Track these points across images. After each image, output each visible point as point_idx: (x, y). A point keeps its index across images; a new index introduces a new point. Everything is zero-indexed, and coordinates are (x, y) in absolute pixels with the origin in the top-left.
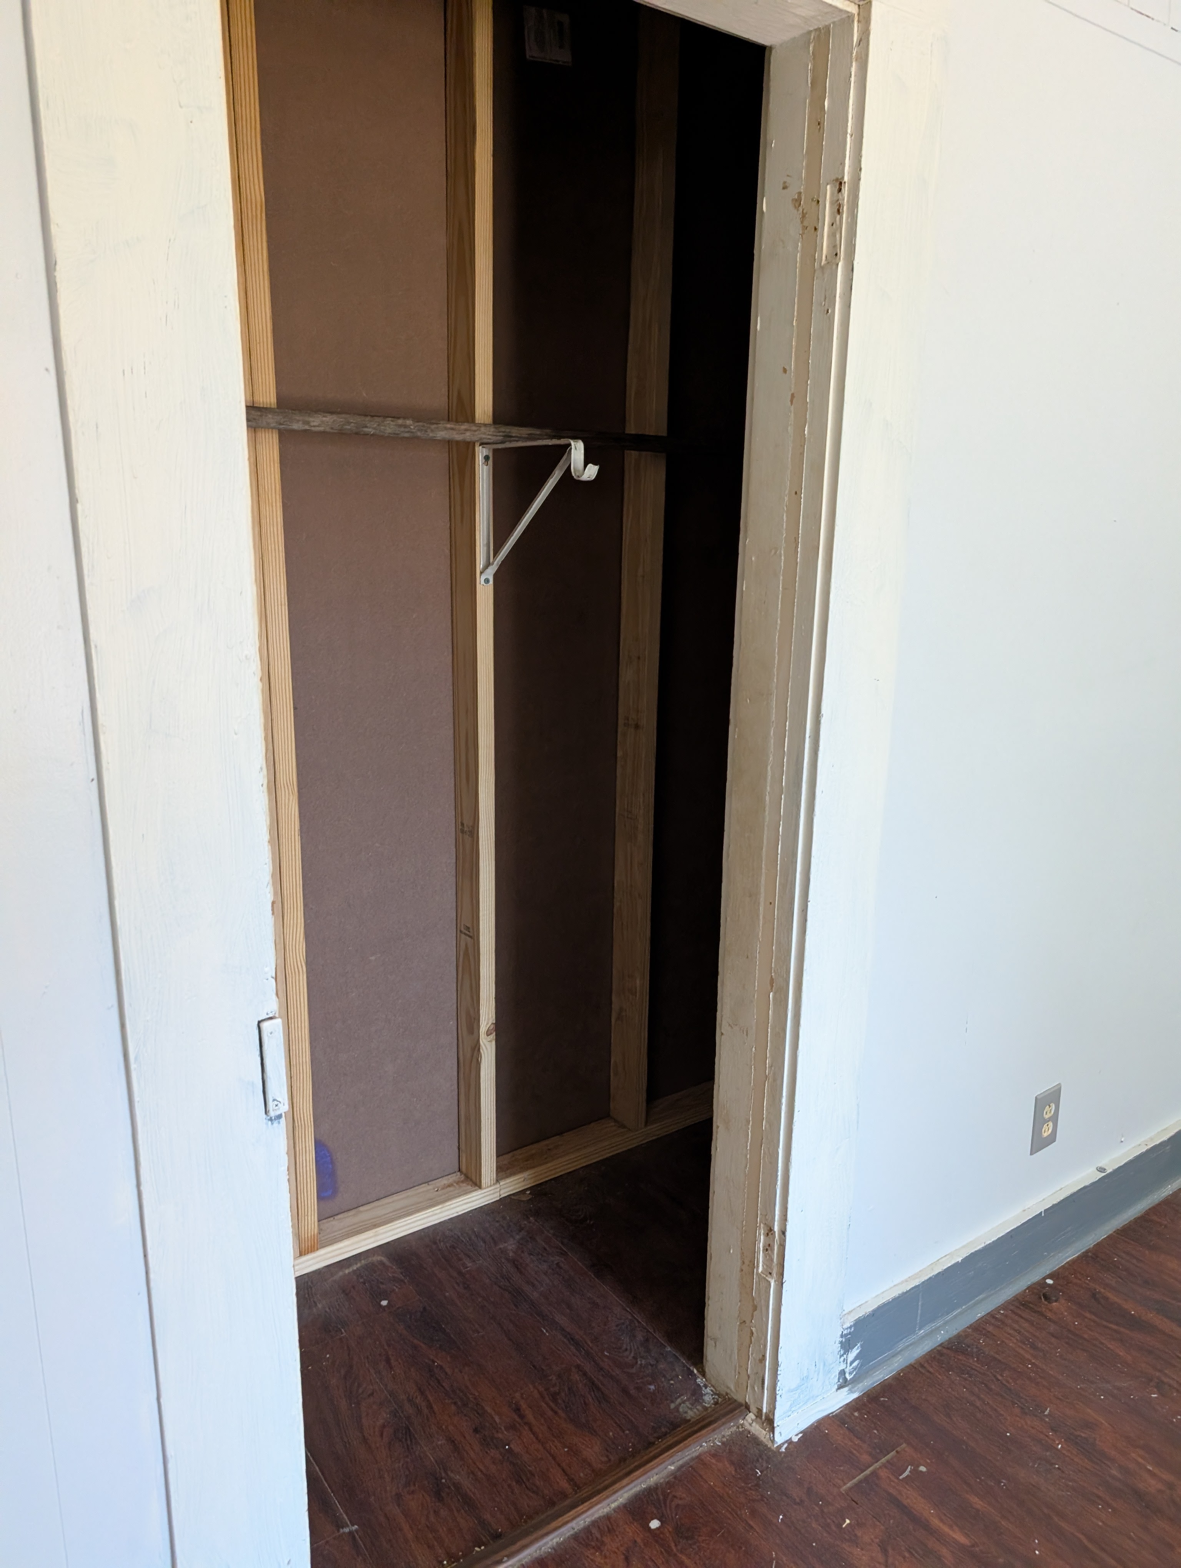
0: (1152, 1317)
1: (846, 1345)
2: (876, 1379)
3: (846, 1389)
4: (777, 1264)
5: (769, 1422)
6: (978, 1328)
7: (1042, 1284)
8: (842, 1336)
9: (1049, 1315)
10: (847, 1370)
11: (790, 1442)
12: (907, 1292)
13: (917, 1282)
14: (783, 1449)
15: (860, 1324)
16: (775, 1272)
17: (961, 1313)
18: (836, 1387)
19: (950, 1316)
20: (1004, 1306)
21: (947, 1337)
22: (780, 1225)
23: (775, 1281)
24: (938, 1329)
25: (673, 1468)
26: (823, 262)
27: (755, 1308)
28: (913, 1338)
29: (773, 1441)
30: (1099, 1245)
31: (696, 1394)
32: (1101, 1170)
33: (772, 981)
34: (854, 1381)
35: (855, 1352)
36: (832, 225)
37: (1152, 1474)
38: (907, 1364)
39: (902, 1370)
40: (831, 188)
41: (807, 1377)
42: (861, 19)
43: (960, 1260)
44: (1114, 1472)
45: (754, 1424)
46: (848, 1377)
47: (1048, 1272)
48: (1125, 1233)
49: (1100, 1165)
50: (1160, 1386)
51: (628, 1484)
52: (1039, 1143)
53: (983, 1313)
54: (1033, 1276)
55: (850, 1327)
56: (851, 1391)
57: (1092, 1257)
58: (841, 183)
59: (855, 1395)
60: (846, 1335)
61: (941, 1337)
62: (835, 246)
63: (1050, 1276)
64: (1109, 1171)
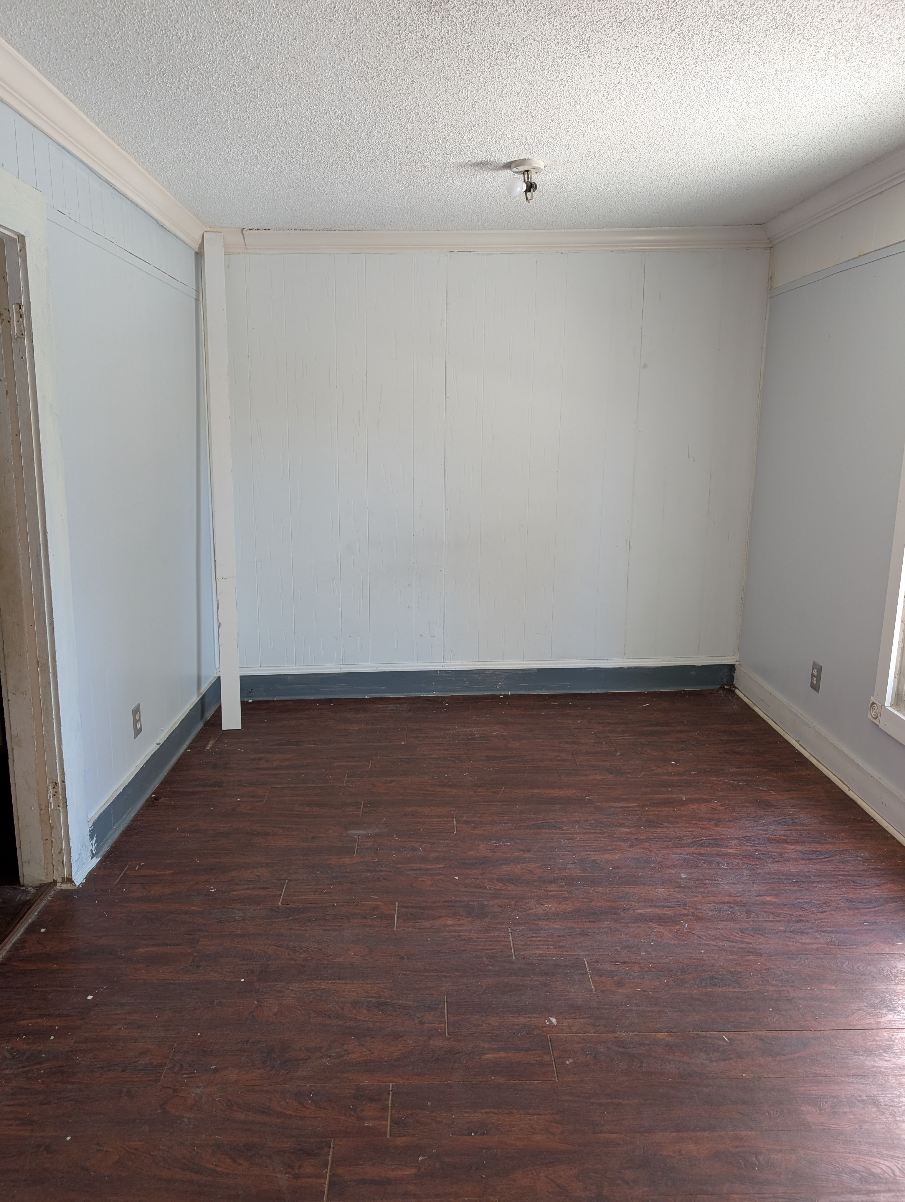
0: (198, 789)
1: (91, 837)
2: (104, 850)
3: (95, 857)
4: (62, 799)
5: (70, 880)
6: (134, 820)
7: (151, 797)
8: (90, 831)
9: (160, 805)
10: (93, 849)
11: (82, 883)
12: (107, 807)
13: (109, 803)
14: (81, 886)
15: (94, 824)
16: (61, 805)
17: (126, 817)
18: (90, 858)
19: (122, 820)
20: (141, 809)
21: (124, 827)
22: (61, 779)
23: (62, 808)
24: (119, 826)
25: (36, 914)
26: (16, 336)
27: (52, 828)
28: (112, 831)
29: (75, 885)
30: (165, 778)
31: (26, 892)
32: (158, 744)
33: (38, 663)
34: (97, 853)
35: (95, 839)
36: (18, 321)
37: (224, 827)
38: (113, 842)
39: (113, 844)
40: (15, 306)
41: (81, 853)
42: (20, 241)
43: (121, 790)
44: (211, 832)
45: (62, 885)
46: (94, 852)
47: (151, 793)
48: (173, 770)
49: (157, 742)
50: (213, 805)
51: (20, 926)
52: (137, 732)
53: (134, 815)
54: (146, 796)
55: (91, 827)
56: (97, 858)
57: (165, 782)
58: (20, 306)
59: (99, 859)
60: (91, 831)
61: (122, 828)
62: (21, 331)
63: (153, 794)
64: (162, 743)
